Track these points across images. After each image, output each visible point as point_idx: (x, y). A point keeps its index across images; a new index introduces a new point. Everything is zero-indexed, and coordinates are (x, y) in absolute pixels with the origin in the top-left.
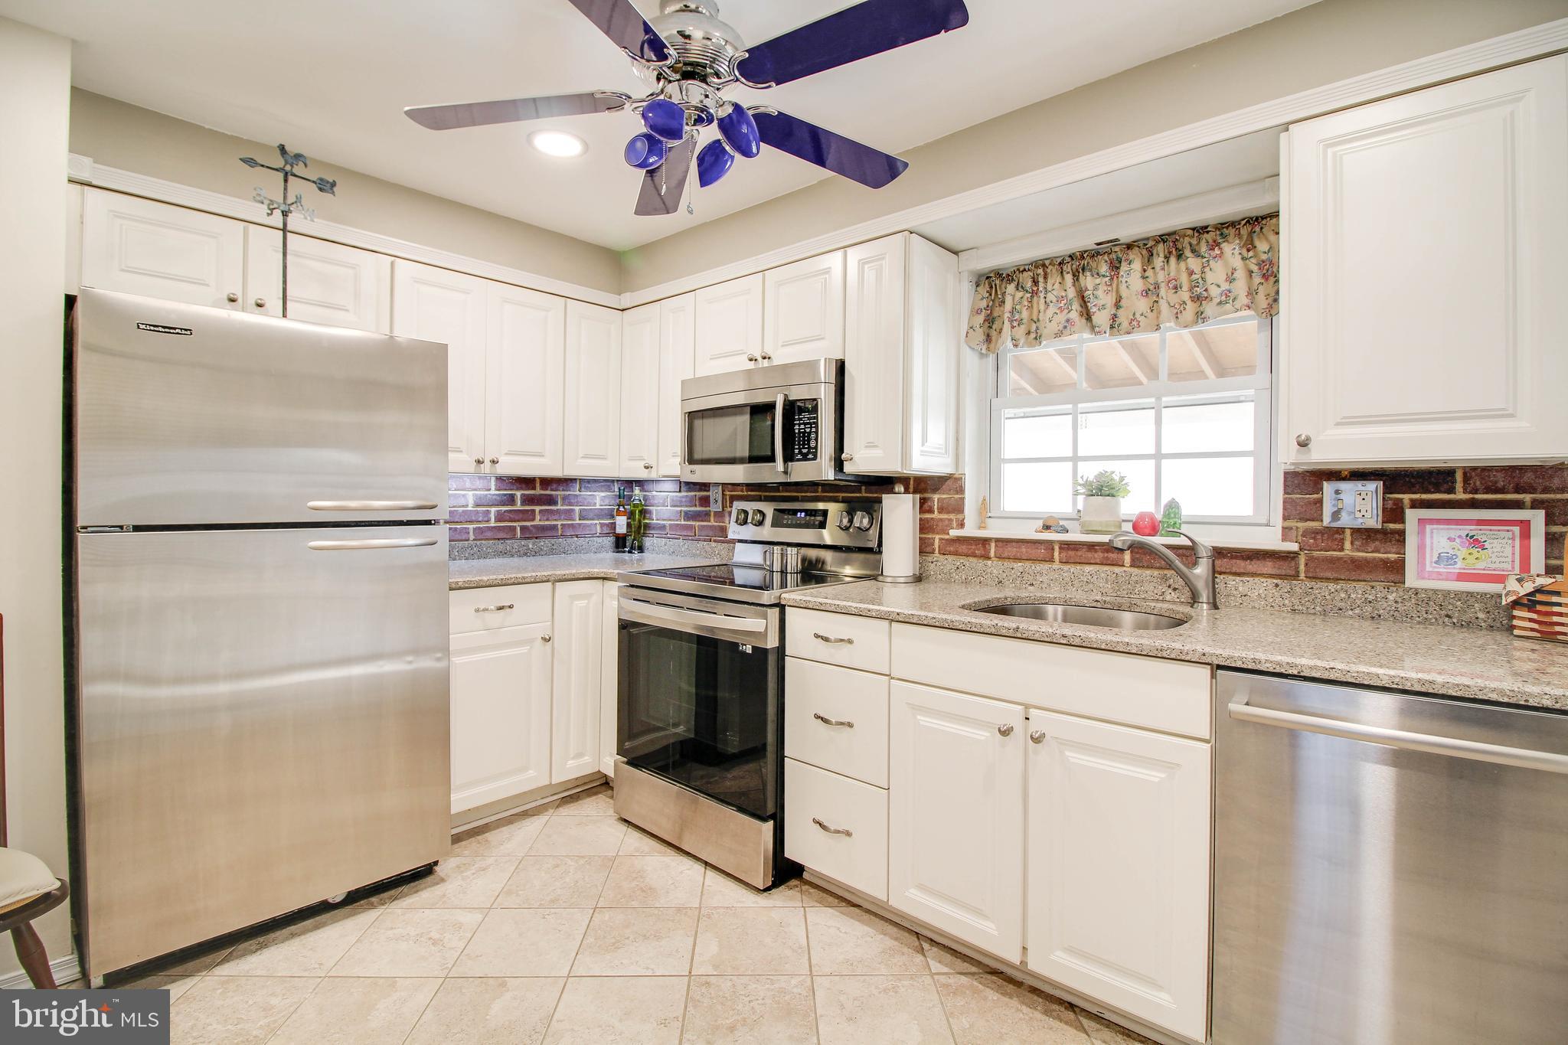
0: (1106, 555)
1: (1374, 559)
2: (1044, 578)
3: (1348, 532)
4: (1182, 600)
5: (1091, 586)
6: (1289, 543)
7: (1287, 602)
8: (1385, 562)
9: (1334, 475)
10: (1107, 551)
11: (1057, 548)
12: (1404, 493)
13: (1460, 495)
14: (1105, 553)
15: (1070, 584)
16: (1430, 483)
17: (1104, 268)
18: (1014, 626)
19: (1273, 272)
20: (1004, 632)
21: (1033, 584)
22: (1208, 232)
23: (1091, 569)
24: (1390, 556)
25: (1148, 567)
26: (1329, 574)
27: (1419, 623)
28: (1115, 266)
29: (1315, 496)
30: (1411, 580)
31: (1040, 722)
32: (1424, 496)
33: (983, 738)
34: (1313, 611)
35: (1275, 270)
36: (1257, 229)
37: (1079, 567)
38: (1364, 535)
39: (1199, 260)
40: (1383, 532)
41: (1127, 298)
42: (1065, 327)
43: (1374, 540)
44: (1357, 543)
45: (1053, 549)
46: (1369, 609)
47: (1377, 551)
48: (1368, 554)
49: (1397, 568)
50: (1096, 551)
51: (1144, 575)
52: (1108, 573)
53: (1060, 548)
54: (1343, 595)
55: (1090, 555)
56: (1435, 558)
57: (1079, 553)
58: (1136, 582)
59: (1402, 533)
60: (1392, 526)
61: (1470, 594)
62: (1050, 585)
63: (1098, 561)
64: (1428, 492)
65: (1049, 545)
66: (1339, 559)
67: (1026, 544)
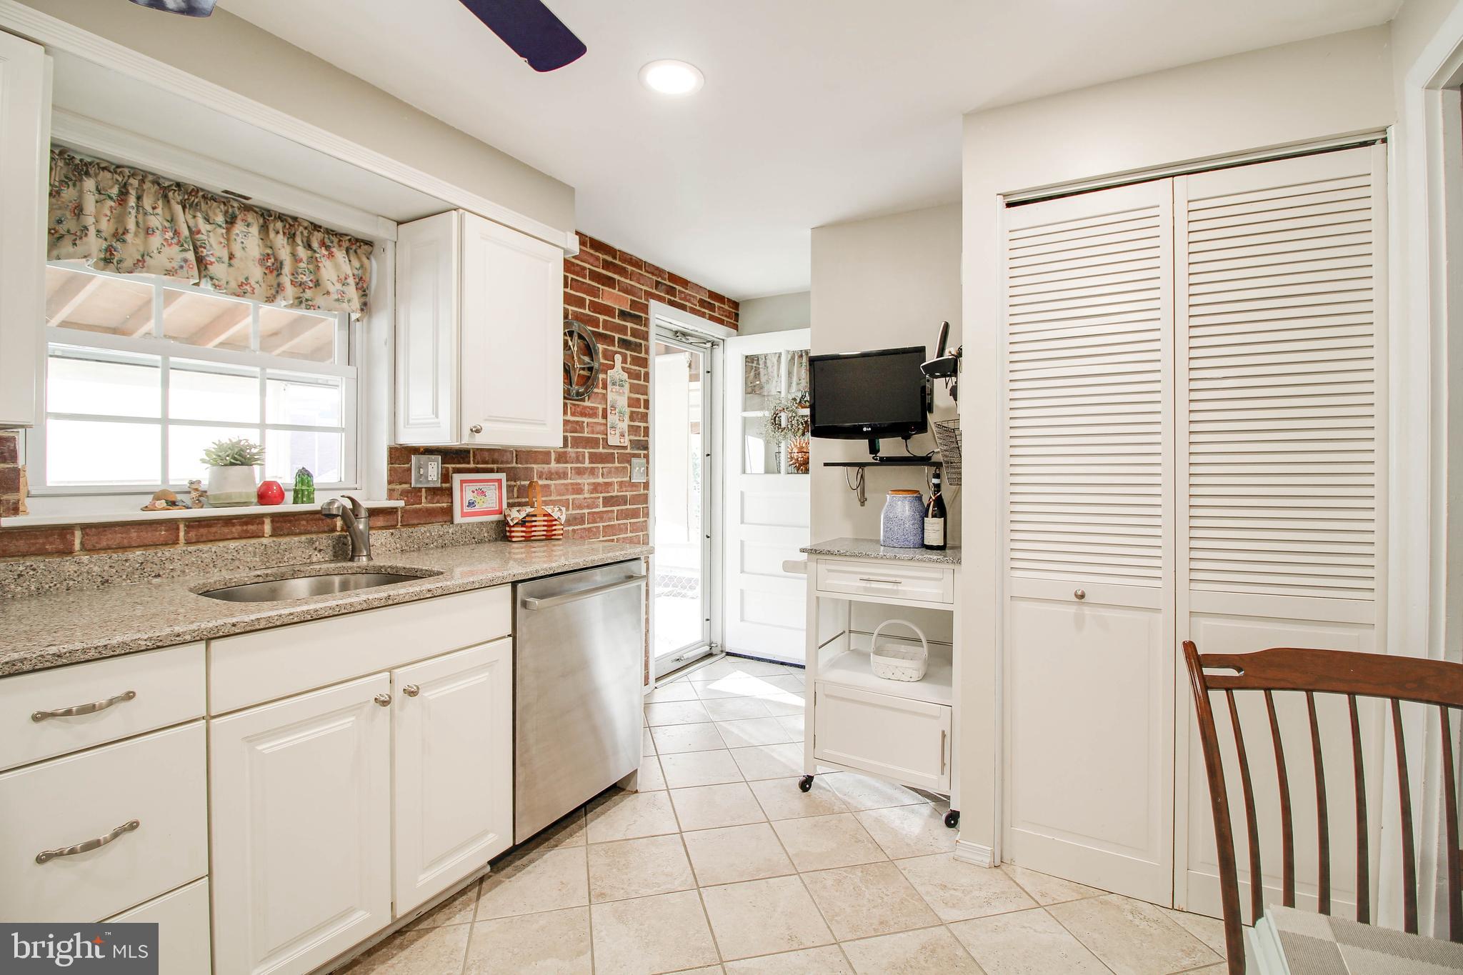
0: (245, 528)
1: (437, 507)
2: (177, 565)
3: (423, 490)
4: (327, 559)
5: (237, 563)
6: (393, 501)
7: (398, 545)
8: (442, 509)
9: (415, 450)
10: (246, 523)
11: (182, 527)
12: (449, 464)
13: (472, 465)
14: (246, 526)
15: (211, 565)
16: (461, 458)
17: (220, 219)
18: (385, 595)
19: (363, 287)
20: (376, 604)
21: (159, 576)
22: (319, 231)
23: (237, 544)
24: (443, 504)
25: (288, 535)
26: (415, 522)
27: (462, 545)
28: (231, 221)
29: (406, 466)
30: (458, 519)
31: (406, 677)
32: (458, 466)
33: (349, 725)
34: (412, 549)
35: (365, 286)
36: (354, 247)
37: (221, 544)
38: (433, 492)
39: (309, 253)
40: (440, 489)
41: (241, 259)
42: (182, 267)
43: (437, 495)
44: (429, 498)
45: (178, 529)
46: (441, 541)
47: (438, 502)
48: (434, 505)
49: (449, 512)
50: (233, 525)
51: (293, 542)
52: (257, 546)
53: (186, 526)
54: (428, 534)
55: (226, 530)
56: (467, 504)
57: (213, 530)
58: (285, 550)
59: (451, 489)
60: (444, 485)
61: (482, 523)
62: (184, 572)
63: (236, 535)
64: (460, 463)
65: (172, 524)
66: (420, 510)
67: (137, 527)
